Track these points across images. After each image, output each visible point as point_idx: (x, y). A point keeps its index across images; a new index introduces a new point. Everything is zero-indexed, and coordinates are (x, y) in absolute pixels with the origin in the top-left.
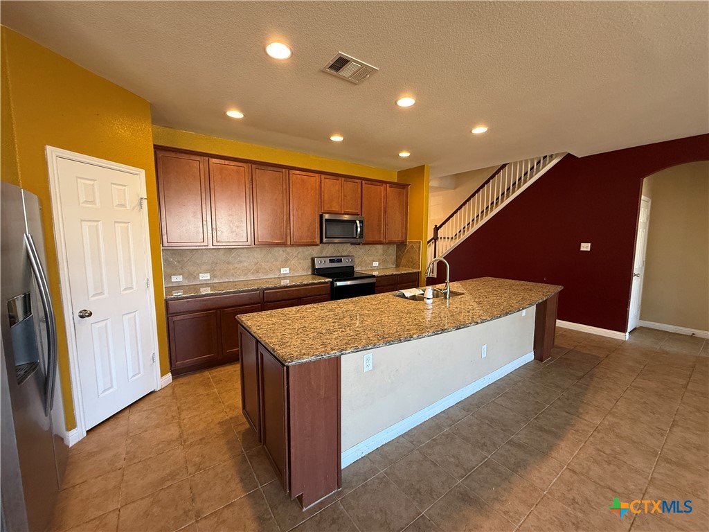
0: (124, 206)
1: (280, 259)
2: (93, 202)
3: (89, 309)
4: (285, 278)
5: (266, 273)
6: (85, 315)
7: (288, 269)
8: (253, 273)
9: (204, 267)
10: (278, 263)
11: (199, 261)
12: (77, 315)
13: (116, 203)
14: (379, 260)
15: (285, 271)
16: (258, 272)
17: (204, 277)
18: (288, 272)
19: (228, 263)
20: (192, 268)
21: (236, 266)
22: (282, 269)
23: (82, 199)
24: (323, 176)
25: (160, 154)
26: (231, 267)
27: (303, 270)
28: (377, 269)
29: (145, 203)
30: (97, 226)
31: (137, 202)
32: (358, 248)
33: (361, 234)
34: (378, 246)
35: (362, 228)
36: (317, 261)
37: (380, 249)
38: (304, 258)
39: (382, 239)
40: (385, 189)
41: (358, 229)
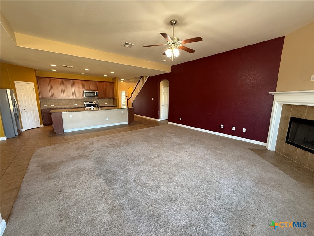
0: (30, 90)
1: (74, 102)
2: (23, 90)
3: (24, 109)
5: (70, 105)
6: (23, 110)
11: (51, 102)
12: (22, 109)
13: (28, 89)
14: (107, 103)
16: (67, 105)
17: (52, 105)
19: (59, 102)
20: (49, 103)
21: (61, 103)
22: (74, 104)
23: (21, 89)
24: (84, 81)
25: (38, 78)
27: (81, 105)
28: (107, 105)
29: (34, 89)
30: (24, 94)
32: (99, 99)
33: (97, 96)
34: (107, 99)
35: (97, 94)
36: (85, 102)
37: (107, 100)
38: (82, 102)
39: (105, 97)
40: (105, 84)
41: (95, 94)
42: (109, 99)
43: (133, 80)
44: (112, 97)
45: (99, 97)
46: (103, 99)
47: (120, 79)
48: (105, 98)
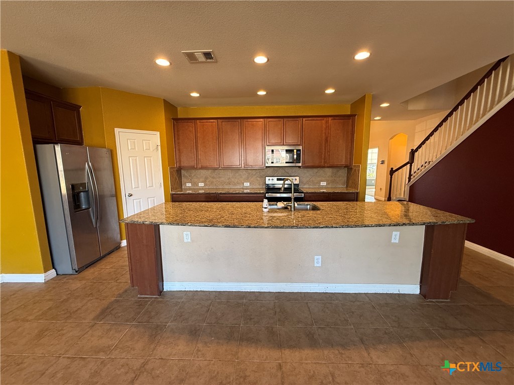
0: (149, 149)
1: (244, 177)
2: (134, 148)
3: (132, 193)
4: (246, 189)
5: (235, 184)
7: (249, 183)
8: (227, 184)
9: (201, 180)
10: (242, 179)
11: (199, 176)
12: (127, 195)
14: (327, 181)
15: (247, 184)
16: (230, 184)
17: (201, 185)
18: (249, 185)
20: (196, 180)
21: (218, 179)
22: (245, 183)
25: (175, 122)
26: (214, 180)
27: (260, 185)
28: (325, 188)
29: (159, 147)
30: (136, 160)
31: (155, 147)
32: (305, 170)
33: (298, 160)
34: (327, 170)
35: (298, 155)
36: (267, 178)
37: (329, 172)
38: (261, 177)
39: (323, 164)
40: (327, 122)
41: (295, 156)
42: (335, 170)
43: (419, 106)
44: (343, 162)
45: (304, 163)
46: (315, 170)
47: (377, 100)
48: (324, 167)
